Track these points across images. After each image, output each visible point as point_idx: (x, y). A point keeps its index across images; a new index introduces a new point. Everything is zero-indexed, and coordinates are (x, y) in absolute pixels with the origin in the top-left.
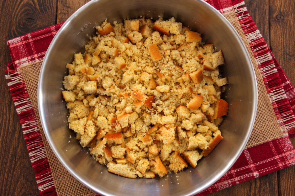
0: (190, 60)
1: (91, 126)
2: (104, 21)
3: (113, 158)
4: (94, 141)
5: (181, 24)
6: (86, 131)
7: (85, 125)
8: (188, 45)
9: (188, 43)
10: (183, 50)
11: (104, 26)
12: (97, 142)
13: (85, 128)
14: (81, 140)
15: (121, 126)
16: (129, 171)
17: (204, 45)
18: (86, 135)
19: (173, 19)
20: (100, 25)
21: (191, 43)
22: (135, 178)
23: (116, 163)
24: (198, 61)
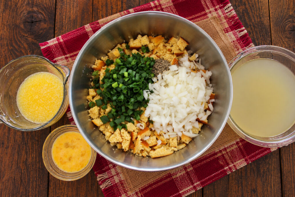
0: (165, 55)
1: (125, 133)
2: (95, 61)
3: (150, 147)
4: (132, 143)
5: (146, 36)
6: (123, 137)
7: (120, 134)
8: (158, 47)
9: (157, 46)
10: (157, 52)
11: (97, 64)
12: (135, 143)
13: (121, 136)
14: (123, 146)
15: (144, 122)
16: (166, 150)
17: (168, 41)
18: (125, 140)
19: (139, 36)
20: (94, 65)
21: (159, 45)
22: (173, 153)
23: (154, 150)
24: (170, 54)
